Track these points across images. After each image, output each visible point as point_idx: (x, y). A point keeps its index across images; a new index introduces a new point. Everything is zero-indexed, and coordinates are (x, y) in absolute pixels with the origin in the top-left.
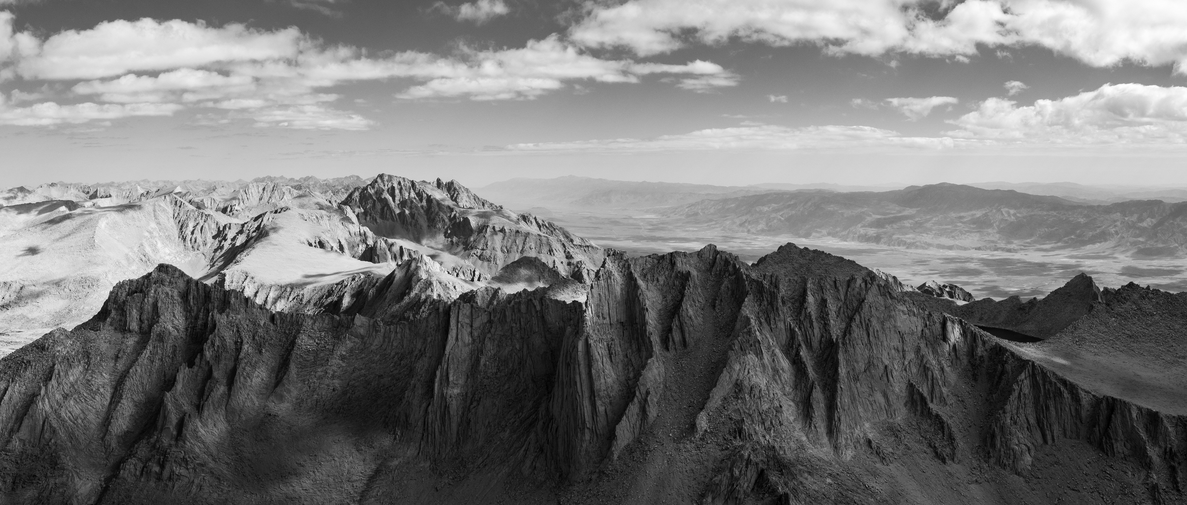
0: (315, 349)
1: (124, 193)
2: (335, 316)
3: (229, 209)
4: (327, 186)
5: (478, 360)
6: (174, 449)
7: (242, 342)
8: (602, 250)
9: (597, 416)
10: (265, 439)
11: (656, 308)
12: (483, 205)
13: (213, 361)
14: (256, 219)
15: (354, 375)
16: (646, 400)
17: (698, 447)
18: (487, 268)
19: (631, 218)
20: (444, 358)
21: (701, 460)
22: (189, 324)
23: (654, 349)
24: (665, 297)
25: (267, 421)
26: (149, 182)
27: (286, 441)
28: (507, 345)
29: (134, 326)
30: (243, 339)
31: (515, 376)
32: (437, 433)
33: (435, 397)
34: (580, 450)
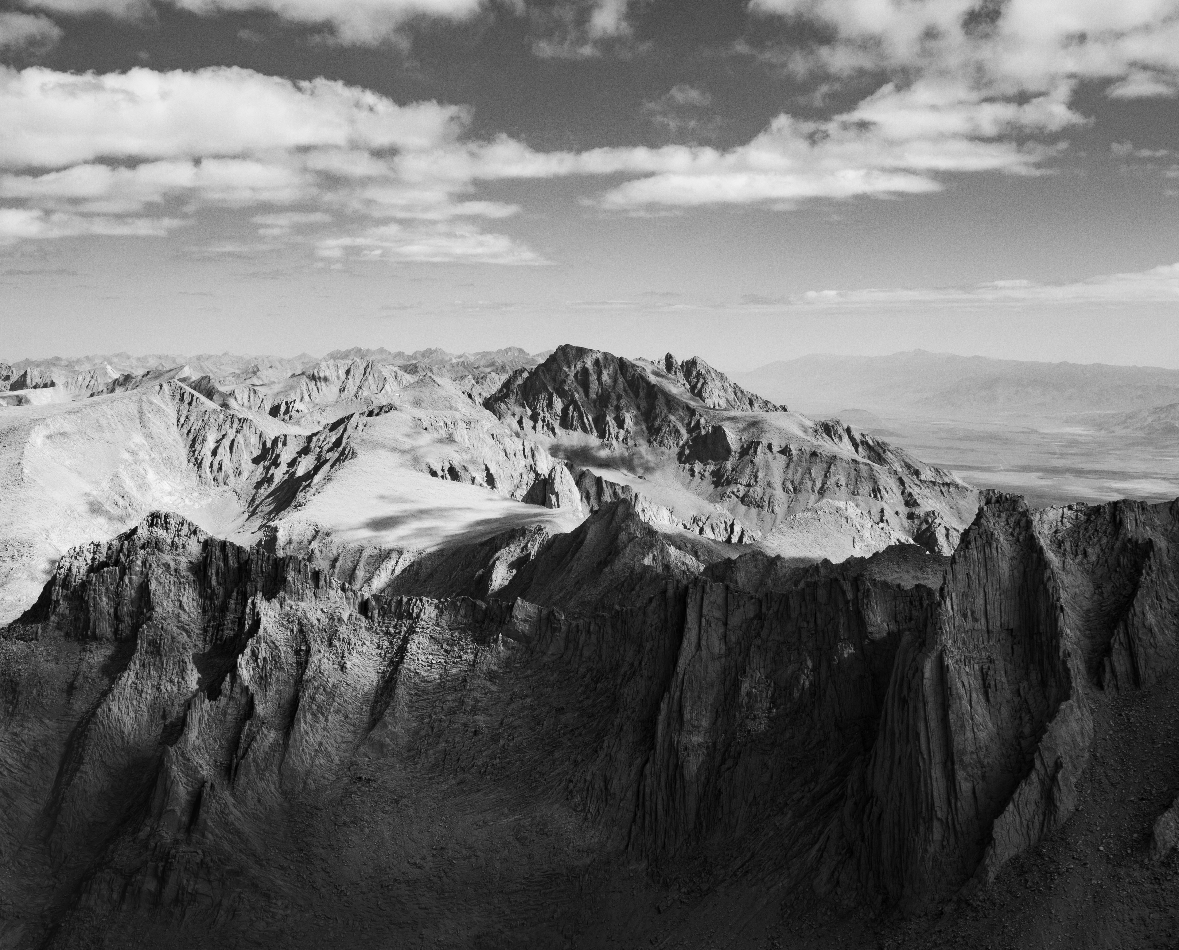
0: (443, 661)
1: (80, 378)
2: (479, 602)
3: (283, 408)
4: (465, 367)
5: (736, 686)
6: (183, 848)
7: (308, 651)
8: (976, 491)
9: (956, 798)
10: (352, 822)
11: (1080, 607)
12: (751, 403)
13: (255, 686)
14: (333, 427)
15: (513, 706)
16: (1054, 779)
17: (1156, 879)
18: (755, 520)
19: (1034, 431)
20: (674, 680)
21: (1163, 903)
22: (209, 621)
23: (1074, 684)
24: (1098, 587)
25: (355, 789)
26: (129, 358)
27: (390, 824)
28: (790, 661)
29: (105, 628)
30: (311, 645)
31: (804, 716)
32: (661, 812)
33: (658, 748)
34: (923, 858)
